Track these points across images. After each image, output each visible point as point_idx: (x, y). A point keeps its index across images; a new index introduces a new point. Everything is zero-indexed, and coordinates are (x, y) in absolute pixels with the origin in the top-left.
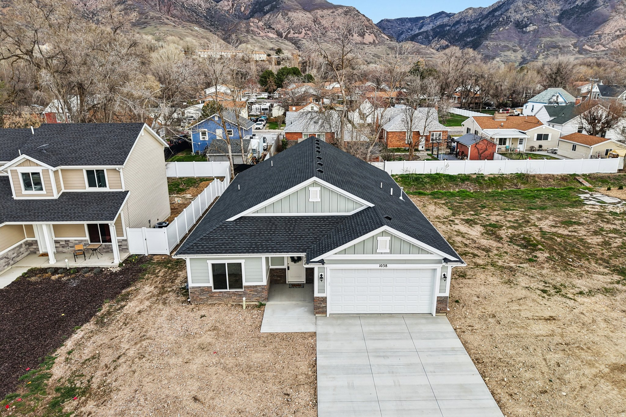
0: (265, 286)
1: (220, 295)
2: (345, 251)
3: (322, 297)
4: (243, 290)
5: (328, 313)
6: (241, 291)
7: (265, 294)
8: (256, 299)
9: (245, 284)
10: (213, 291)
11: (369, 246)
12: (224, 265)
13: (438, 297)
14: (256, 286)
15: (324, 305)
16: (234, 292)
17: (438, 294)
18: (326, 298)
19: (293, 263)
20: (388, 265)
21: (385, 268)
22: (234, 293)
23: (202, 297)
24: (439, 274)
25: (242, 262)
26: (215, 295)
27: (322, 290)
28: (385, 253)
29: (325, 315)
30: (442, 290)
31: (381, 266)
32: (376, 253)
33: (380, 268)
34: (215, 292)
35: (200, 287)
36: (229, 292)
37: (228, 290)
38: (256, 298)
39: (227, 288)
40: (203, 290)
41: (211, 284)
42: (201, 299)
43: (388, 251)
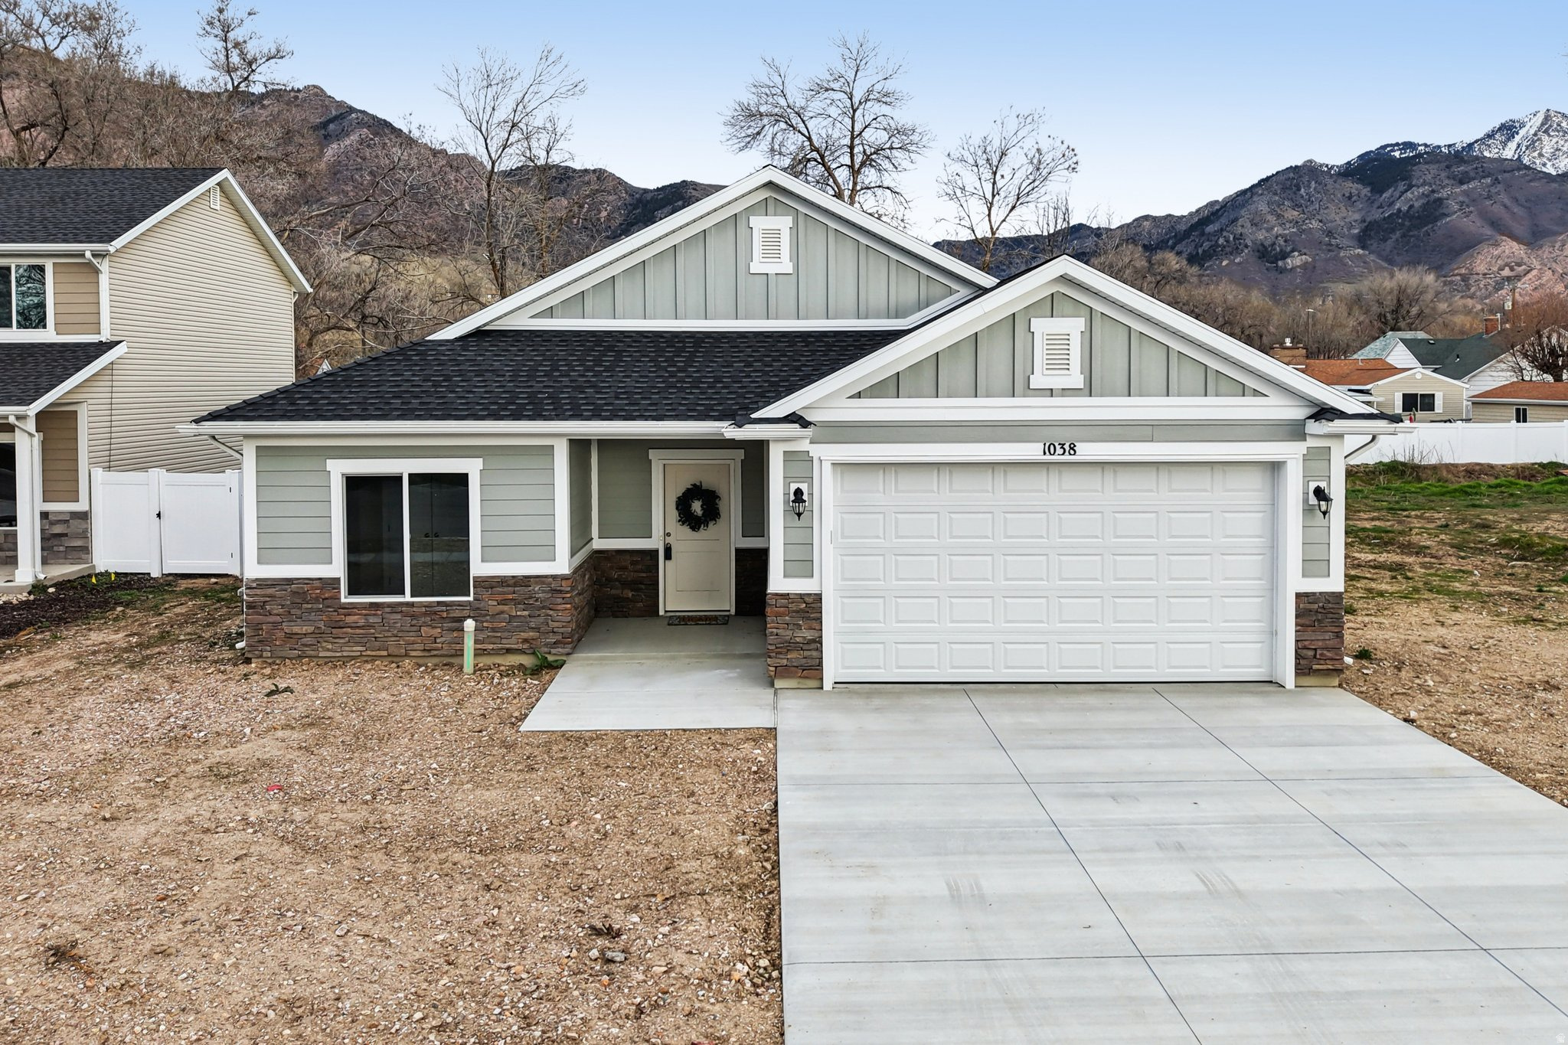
0: (564, 578)
1: (372, 620)
2: (893, 386)
3: (802, 596)
4: (471, 598)
5: (831, 672)
6: (460, 604)
7: (563, 617)
8: (525, 641)
9: (479, 568)
10: (345, 598)
11: (994, 358)
12: (397, 480)
13: (1298, 596)
14: (525, 581)
15: (809, 635)
16: (429, 607)
17: (1296, 582)
18: (818, 598)
19: (686, 529)
20: (1079, 447)
21: (1067, 458)
22: (430, 611)
23: (296, 629)
24: (1294, 487)
25: (471, 467)
26: (350, 619)
27: (802, 565)
28: (1065, 392)
29: (814, 683)
30: (1314, 565)
31: (1049, 449)
32: (1029, 391)
33: (1048, 458)
34: (353, 606)
35: (290, 582)
36: (412, 605)
37: (408, 598)
38: (524, 635)
39: (403, 593)
40: (303, 597)
41: (336, 568)
42: (290, 636)
43: (1077, 380)
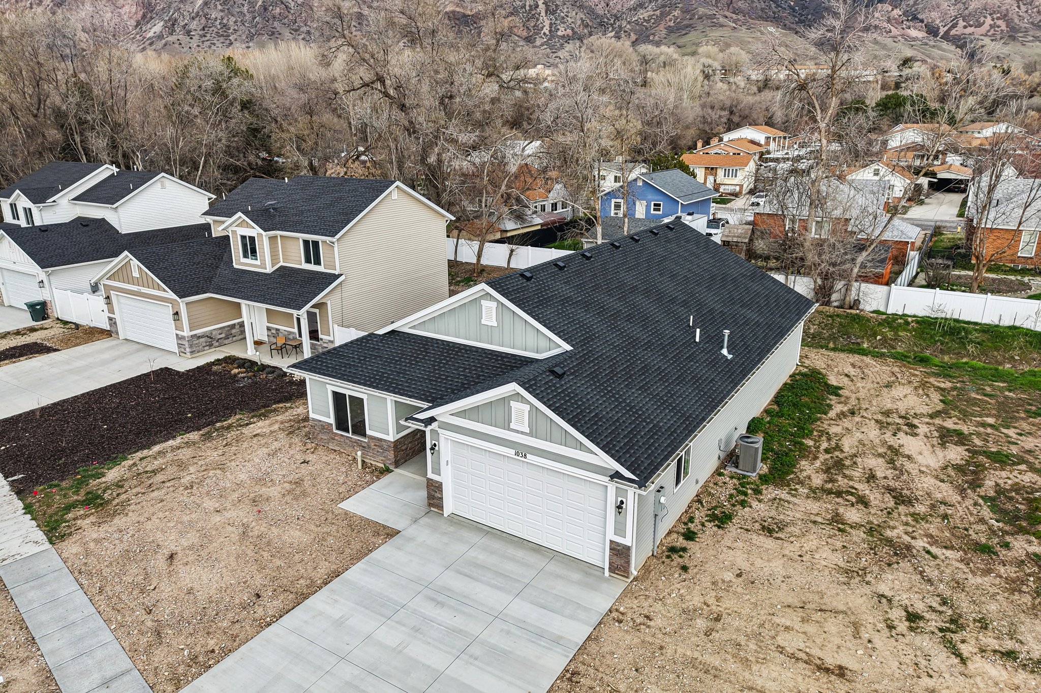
0: (391, 442)
1: (341, 440)
2: (466, 414)
3: (437, 481)
4: (367, 441)
5: (445, 510)
6: (363, 441)
7: (391, 455)
9: (368, 431)
10: (335, 431)
11: (498, 413)
12: (345, 396)
13: (611, 541)
14: (381, 440)
15: (439, 496)
16: (356, 439)
17: (611, 536)
18: (442, 484)
20: (528, 456)
21: (523, 459)
22: (356, 442)
24: (612, 497)
25: (365, 398)
26: (336, 437)
27: (437, 471)
28: (522, 433)
29: (441, 512)
30: (620, 529)
31: (517, 454)
32: (509, 429)
33: (516, 457)
35: (320, 421)
36: (351, 438)
37: (350, 435)
38: (382, 458)
39: (348, 432)
40: (325, 427)
41: (332, 420)
42: (321, 438)
43: (527, 430)
